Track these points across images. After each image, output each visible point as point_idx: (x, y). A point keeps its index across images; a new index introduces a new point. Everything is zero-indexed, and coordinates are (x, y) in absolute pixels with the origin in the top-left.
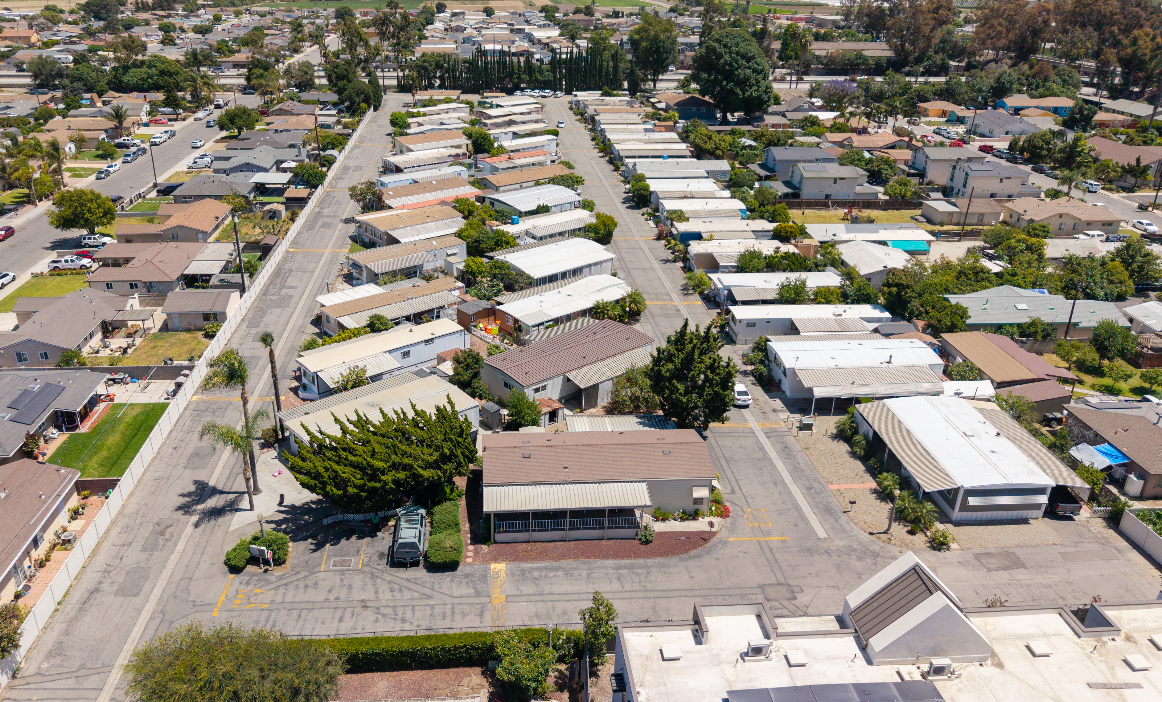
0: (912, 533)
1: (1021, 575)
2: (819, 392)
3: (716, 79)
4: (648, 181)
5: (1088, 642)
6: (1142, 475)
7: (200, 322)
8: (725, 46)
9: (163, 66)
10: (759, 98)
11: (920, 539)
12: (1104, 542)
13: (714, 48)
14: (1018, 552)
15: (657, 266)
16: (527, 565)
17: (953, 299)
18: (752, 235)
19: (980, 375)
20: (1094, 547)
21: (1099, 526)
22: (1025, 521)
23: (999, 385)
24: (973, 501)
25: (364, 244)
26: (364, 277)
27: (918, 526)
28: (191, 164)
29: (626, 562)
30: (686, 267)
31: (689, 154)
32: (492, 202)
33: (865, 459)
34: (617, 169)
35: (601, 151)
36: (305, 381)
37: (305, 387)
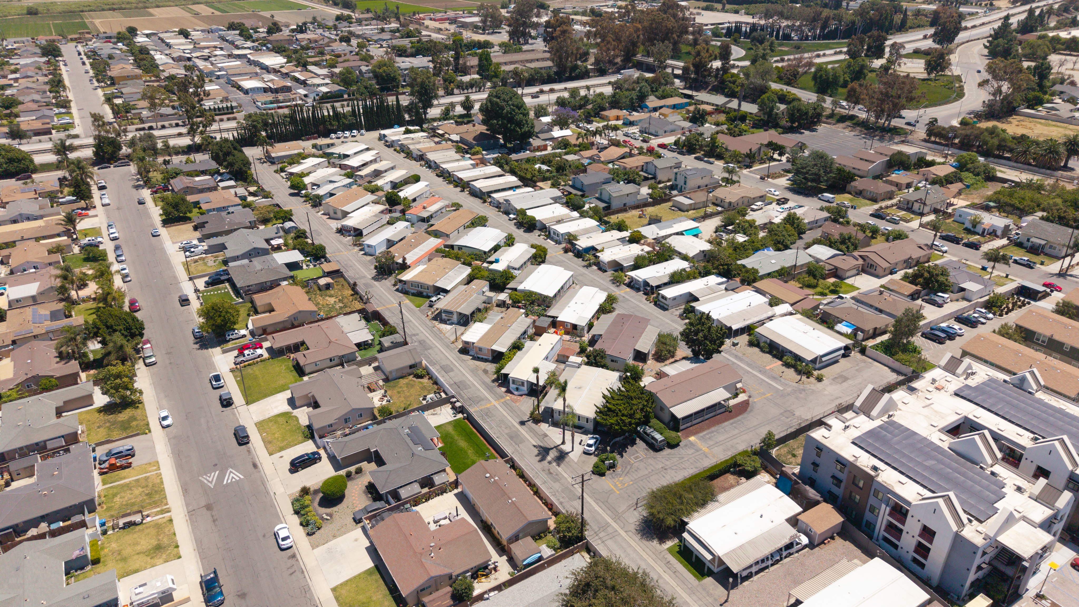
0: (808, 378)
1: (850, 382)
2: (734, 327)
3: (503, 123)
4: (529, 213)
5: (914, 396)
6: (862, 331)
7: (410, 371)
8: (504, 100)
9: (10, 155)
10: (529, 131)
11: (812, 379)
12: (864, 362)
13: (497, 103)
14: (844, 374)
15: (585, 271)
16: (701, 434)
17: (739, 262)
18: (619, 243)
19: (783, 302)
20: (863, 364)
21: (859, 356)
22: (837, 362)
23: (792, 305)
24: (824, 359)
25: (413, 295)
26: (455, 318)
27: (808, 374)
28: (187, 253)
29: (731, 421)
30: (600, 269)
31: (521, 184)
32: (460, 247)
33: (770, 352)
34: (485, 202)
35: (456, 186)
36: (515, 386)
37: (517, 389)
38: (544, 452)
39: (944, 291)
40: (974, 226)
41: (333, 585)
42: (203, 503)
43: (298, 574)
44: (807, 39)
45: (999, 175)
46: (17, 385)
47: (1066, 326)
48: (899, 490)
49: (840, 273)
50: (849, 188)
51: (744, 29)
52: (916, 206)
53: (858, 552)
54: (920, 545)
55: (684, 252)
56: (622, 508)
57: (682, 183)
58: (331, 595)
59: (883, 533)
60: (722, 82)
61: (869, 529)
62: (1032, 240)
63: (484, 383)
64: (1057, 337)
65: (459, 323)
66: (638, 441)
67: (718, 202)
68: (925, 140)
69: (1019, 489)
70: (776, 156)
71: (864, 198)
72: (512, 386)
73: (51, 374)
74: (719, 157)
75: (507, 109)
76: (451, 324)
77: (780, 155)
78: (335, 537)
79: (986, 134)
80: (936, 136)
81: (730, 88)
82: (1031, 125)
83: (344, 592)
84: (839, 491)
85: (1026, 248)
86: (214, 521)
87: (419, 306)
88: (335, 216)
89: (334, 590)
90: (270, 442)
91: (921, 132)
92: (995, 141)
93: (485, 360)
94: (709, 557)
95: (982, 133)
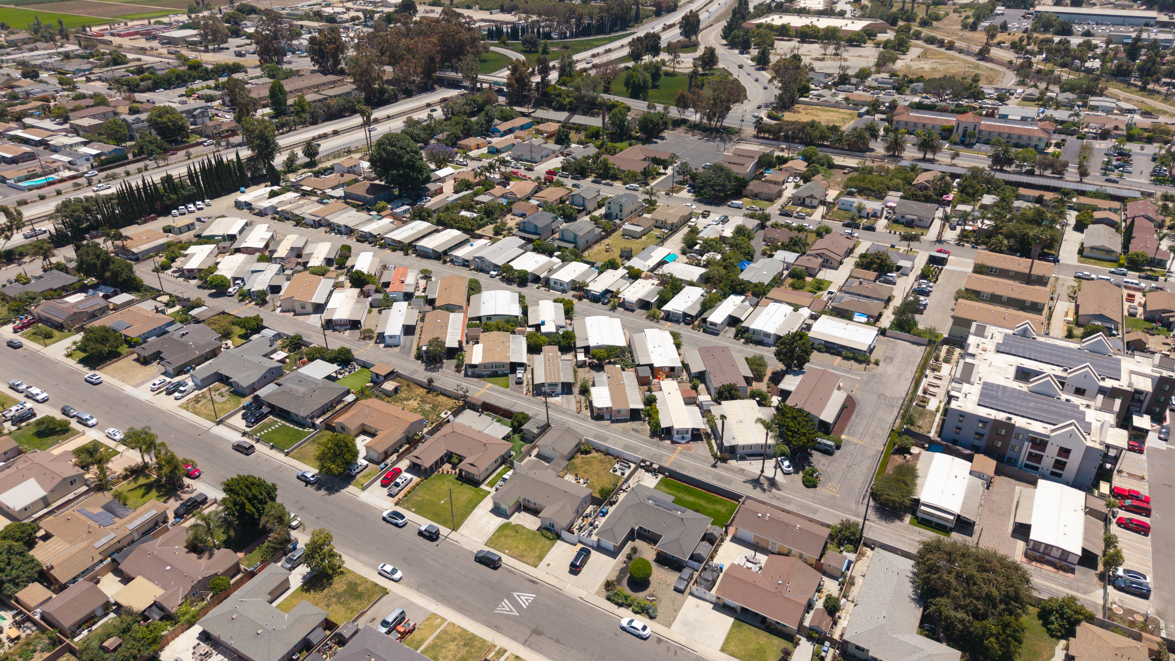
0: (868, 364)
1: (896, 360)
4: (514, 266)
6: (873, 317)
7: (576, 449)
11: (872, 365)
14: (886, 355)
16: (846, 431)
18: (624, 281)
19: (801, 306)
21: (882, 338)
23: (809, 307)
25: (489, 376)
26: (559, 389)
27: (868, 362)
28: (177, 394)
29: (854, 414)
30: (627, 309)
31: (467, 236)
32: (489, 318)
33: (827, 352)
34: (445, 262)
35: (394, 250)
36: (680, 436)
37: (683, 438)
38: (756, 482)
39: (891, 272)
40: (859, 212)
41: (719, 647)
42: (528, 632)
43: (679, 651)
44: (566, 37)
45: (836, 163)
46: (186, 597)
47: (997, 283)
48: (1031, 428)
49: (811, 272)
50: (744, 192)
51: (505, 30)
52: (808, 201)
53: (1013, 481)
54: (1057, 462)
55: (688, 279)
56: (853, 506)
57: (618, 211)
58: (724, 656)
59: (1025, 462)
60: (545, 94)
61: (1012, 462)
62: (908, 216)
63: (645, 441)
64: (997, 293)
65: (563, 393)
66: (813, 452)
67: (659, 224)
68: (755, 137)
69: (1088, 406)
70: (662, 171)
71: (761, 199)
72: (676, 437)
73: (212, 572)
74: (615, 178)
75: (406, 157)
76: (557, 395)
77: (665, 168)
78: (677, 611)
79: (808, 127)
80: (765, 132)
81: (558, 102)
82: (814, 112)
83: (732, 648)
84: (982, 443)
85: (902, 223)
86: (557, 641)
87: (507, 386)
88: (303, 311)
89: (723, 650)
90: (523, 556)
91: (750, 131)
92: (817, 133)
93: (625, 421)
94: (952, 517)
95: (804, 127)
